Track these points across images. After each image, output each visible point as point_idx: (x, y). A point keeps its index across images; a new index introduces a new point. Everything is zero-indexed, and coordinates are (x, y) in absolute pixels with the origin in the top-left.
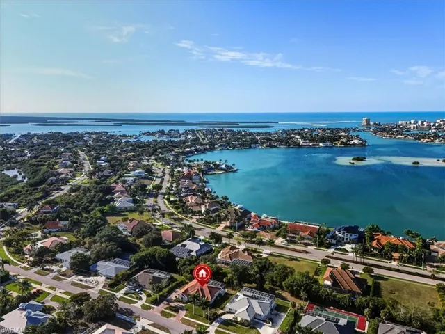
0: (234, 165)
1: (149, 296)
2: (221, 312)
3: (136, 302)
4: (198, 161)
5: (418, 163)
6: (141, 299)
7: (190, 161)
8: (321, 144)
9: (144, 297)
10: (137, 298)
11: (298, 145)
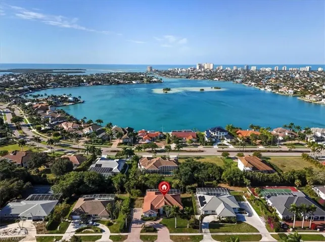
0: (80, 97)
1: (109, 225)
2: (198, 217)
3: (100, 237)
4: (42, 96)
5: (203, 90)
6: (102, 231)
7: (35, 96)
8: (134, 82)
9: (105, 228)
10: (96, 231)
11: (118, 83)
